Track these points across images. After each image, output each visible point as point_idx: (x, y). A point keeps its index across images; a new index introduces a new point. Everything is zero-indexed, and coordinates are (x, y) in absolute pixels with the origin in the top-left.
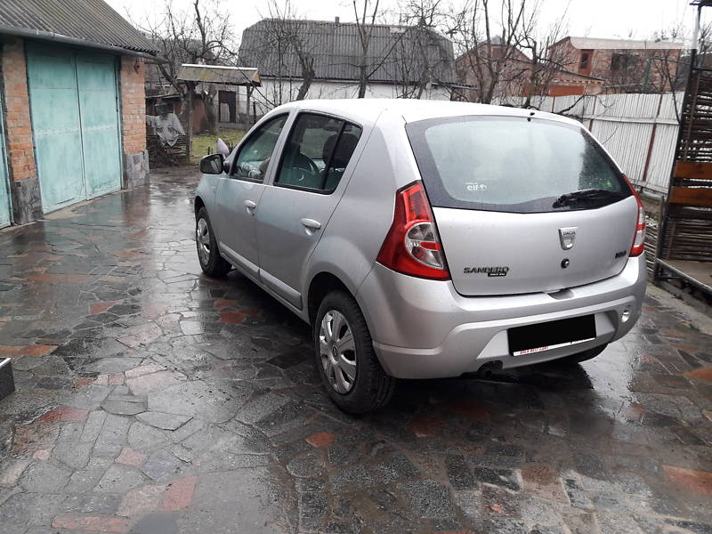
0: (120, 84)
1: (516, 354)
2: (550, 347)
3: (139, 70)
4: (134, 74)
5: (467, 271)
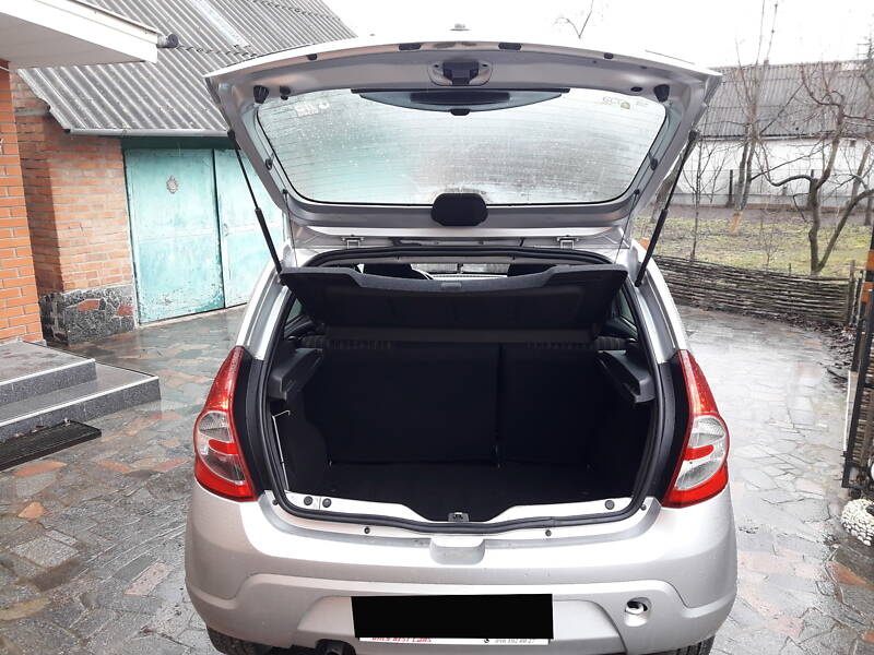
1: (362, 639)
2: (434, 641)
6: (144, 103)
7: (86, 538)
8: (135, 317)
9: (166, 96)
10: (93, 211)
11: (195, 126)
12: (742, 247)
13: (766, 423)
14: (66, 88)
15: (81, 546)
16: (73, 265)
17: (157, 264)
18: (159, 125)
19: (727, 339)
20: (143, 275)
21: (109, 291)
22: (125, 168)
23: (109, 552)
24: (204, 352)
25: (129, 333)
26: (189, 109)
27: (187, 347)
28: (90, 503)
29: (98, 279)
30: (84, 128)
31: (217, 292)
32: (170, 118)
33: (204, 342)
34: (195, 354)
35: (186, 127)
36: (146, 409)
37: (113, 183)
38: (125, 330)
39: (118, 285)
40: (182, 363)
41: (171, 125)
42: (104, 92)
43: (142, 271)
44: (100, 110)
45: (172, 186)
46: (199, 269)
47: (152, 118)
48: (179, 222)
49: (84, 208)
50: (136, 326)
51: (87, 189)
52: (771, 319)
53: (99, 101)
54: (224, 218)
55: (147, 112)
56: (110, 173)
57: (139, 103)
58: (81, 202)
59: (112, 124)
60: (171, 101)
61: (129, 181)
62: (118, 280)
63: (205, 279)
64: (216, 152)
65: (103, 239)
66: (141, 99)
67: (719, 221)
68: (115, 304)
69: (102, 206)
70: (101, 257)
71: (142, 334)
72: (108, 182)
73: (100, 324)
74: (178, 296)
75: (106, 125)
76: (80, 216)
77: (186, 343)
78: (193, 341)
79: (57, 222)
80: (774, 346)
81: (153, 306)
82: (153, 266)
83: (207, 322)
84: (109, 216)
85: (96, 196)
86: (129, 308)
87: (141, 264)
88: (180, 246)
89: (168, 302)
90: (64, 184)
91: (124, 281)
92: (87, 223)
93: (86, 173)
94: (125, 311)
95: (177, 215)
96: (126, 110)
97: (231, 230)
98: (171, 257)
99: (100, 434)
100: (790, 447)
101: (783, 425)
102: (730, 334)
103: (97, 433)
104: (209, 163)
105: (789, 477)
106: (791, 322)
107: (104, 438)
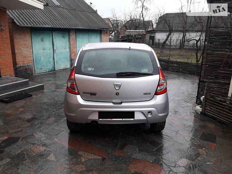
0: (101, 37)
1: (100, 119)
2: (113, 119)
3: (107, 33)
4: (106, 34)
5: (84, 93)
6: (36, 19)
7: (35, 114)
8: (34, 72)
9: (41, 18)
10: (23, 46)
11: (48, 25)
12: (182, 58)
13: (182, 93)
14: (17, 15)
15: (34, 115)
16: (19, 59)
17: (39, 59)
18: (40, 25)
19: (176, 78)
20: (35, 62)
21: (27, 65)
22: (31, 35)
23: (40, 116)
24: (52, 80)
25: (32, 76)
26: (47, 21)
27: (48, 79)
28: (34, 108)
29: (25, 62)
30: (22, 25)
31: (53, 67)
32: (42, 23)
33: (52, 78)
34: (50, 80)
35: (46, 25)
36: (41, 91)
37: (28, 39)
38: (31, 75)
39: (30, 64)
40: (47, 82)
41: (43, 25)
42: (26, 16)
43: (35, 61)
44: (26, 21)
45: (42, 40)
46: (49, 61)
47: (38, 23)
48: (44, 49)
49: (21, 45)
50: (34, 74)
51: (22, 40)
52: (187, 73)
53: (25, 18)
54: (55, 48)
55: (37, 21)
56: (27, 36)
57: (35, 19)
58: (21, 43)
59: (29, 24)
60: (42, 19)
61: (32, 38)
62: (30, 63)
63: (50, 63)
64: (53, 32)
65: (26, 53)
66: (35, 18)
67: (177, 52)
68: (29, 69)
69: (26, 45)
70: (25, 57)
71: (35, 76)
72: (27, 39)
73: (25, 74)
74: (44, 67)
75: (27, 24)
76: (20, 47)
77: (47, 78)
78: (49, 78)
79: (15, 48)
80: (186, 79)
81: (38, 70)
82: (38, 60)
83: (51, 74)
84: (27, 47)
85: (24, 42)
86: (32, 70)
87: (35, 59)
88: (44, 55)
89: (41, 69)
90: (17, 39)
91: (31, 63)
92: (22, 49)
93: (22, 36)
94: (31, 70)
95: (43, 47)
96: (32, 21)
97: (57, 51)
98: (42, 58)
99: (32, 96)
100: (187, 97)
101: (186, 93)
102: (176, 76)
103: (31, 96)
104: (51, 34)
105: (186, 103)
106: (191, 74)
107: (34, 96)
